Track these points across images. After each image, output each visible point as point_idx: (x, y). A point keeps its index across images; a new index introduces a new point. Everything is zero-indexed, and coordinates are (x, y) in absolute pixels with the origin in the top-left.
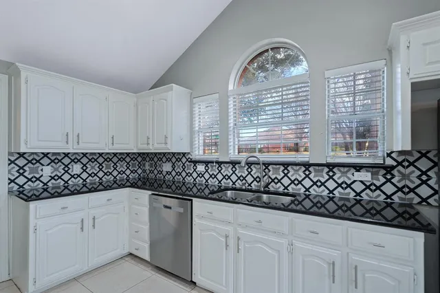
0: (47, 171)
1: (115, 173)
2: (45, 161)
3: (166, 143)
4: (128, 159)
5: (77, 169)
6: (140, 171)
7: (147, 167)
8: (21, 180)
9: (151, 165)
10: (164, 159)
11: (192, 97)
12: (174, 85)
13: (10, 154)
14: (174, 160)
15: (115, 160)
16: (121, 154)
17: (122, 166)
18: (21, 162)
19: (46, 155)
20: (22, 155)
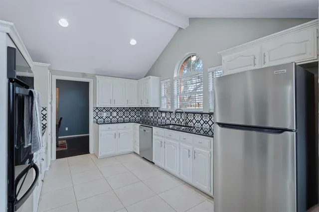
0: (105, 115)
1: (130, 117)
2: (104, 111)
3: (148, 103)
4: (135, 110)
5: (115, 114)
6: (141, 116)
7: (144, 114)
8: (97, 118)
9: (145, 113)
10: (150, 111)
11: (161, 80)
12: (151, 76)
13: (94, 108)
14: (154, 111)
15: (130, 110)
16: (132, 108)
17: (133, 114)
18: (97, 111)
19: (104, 108)
20: (97, 108)
